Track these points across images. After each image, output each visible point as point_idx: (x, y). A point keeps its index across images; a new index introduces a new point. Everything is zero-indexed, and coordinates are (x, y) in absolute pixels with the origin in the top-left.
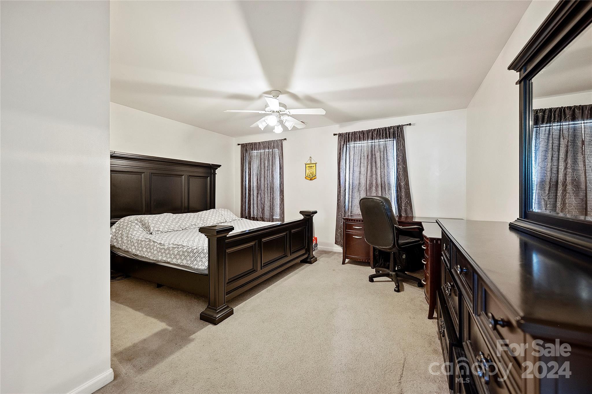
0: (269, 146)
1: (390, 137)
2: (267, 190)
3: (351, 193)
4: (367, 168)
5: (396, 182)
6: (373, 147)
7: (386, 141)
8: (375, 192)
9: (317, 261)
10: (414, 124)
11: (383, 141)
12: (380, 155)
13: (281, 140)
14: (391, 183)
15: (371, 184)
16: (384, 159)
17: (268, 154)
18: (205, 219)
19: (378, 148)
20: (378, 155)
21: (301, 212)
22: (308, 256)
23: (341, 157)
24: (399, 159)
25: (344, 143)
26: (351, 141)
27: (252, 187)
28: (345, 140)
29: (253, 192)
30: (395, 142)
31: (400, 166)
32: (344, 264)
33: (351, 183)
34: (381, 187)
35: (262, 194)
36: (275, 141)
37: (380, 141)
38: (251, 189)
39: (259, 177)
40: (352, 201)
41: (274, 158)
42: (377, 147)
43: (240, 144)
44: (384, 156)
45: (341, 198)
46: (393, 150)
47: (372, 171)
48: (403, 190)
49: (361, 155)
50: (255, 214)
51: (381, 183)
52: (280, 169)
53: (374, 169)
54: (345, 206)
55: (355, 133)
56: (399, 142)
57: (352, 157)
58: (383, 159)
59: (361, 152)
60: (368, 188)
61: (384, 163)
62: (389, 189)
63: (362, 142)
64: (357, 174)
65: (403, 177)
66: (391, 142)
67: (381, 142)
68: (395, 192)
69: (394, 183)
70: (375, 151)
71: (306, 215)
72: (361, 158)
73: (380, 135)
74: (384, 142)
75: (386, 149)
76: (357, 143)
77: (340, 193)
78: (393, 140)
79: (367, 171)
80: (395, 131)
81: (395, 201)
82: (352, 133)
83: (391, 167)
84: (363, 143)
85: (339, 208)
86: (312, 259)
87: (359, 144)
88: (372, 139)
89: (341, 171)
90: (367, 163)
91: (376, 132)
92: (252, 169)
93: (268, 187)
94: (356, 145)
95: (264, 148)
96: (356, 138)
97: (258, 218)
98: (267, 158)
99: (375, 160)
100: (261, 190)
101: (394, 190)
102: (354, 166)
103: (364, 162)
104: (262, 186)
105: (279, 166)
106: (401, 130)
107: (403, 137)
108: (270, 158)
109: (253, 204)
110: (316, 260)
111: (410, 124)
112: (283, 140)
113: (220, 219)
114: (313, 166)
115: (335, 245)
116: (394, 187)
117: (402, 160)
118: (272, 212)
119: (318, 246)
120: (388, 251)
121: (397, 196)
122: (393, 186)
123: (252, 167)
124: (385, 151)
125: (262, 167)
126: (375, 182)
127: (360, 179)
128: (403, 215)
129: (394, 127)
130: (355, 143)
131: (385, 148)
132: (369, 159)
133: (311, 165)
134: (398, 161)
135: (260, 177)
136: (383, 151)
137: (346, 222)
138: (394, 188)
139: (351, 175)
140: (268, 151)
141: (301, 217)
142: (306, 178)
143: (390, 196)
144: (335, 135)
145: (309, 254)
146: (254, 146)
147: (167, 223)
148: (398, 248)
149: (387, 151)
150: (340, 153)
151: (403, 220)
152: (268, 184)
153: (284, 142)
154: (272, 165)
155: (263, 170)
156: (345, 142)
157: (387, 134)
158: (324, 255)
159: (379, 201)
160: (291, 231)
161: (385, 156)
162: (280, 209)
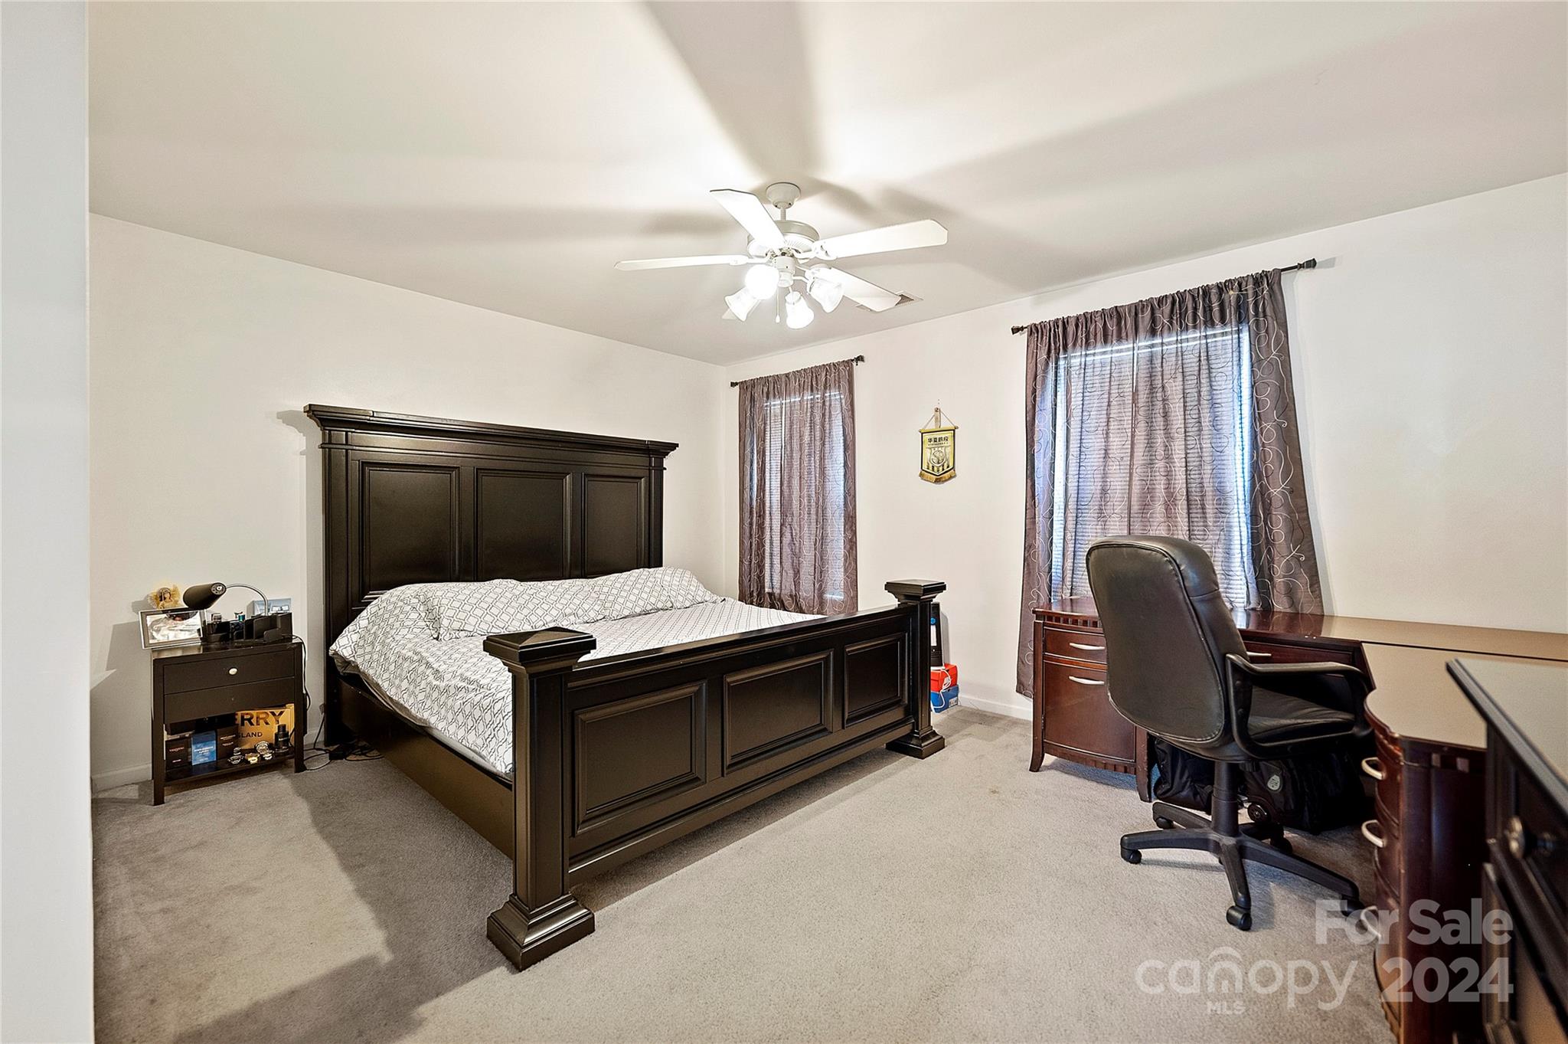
0: (814, 383)
1: (1223, 320)
2: (806, 515)
3: (1071, 526)
4: (1133, 436)
5: (1247, 484)
6: (1155, 362)
7: (1206, 337)
8: (1163, 520)
9: (944, 747)
10: (1330, 263)
11: (1194, 339)
12: (1184, 389)
13: (848, 364)
14: (1228, 489)
15: (1148, 492)
16: (1199, 400)
17: (811, 407)
18: (611, 598)
19: (1174, 363)
20: (1174, 388)
21: (890, 587)
22: (912, 731)
23: (1037, 402)
24: (1262, 397)
25: (1049, 357)
26: (1074, 345)
27: (767, 504)
28: (1053, 345)
29: (771, 519)
30: (1245, 336)
31: (1268, 426)
32: (1038, 771)
33: (1072, 491)
34: (1188, 505)
35: (796, 526)
36: (829, 365)
37: (1184, 337)
38: (764, 512)
39: (786, 477)
40: (1074, 552)
41: (827, 420)
42: (1171, 362)
43: (736, 384)
44: (1199, 392)
45: (1037, 541)
46: (1235, 367)
47: (1150, 445)
48: (1279, 517)
49: (1109, 394)
50: (776, 584)
51: (1187, 488)
52: (844, 452)
53: (1159, 439)
54: (1051, 568)
55: (1088, 318)
56: (1263, 333)
57: (1076, 401)
58: (1196, 403)
59: (1110, 382)
60: (1135, 507)
61: (1200, 417)
62: (1222, 510)
63: (1115, 348)
64: (1094, 459)
65: (1277, 464)
66: (1230, 337)
67: (1187, 340)
68: (1243, 519)
69: (1241, 489)
70: (1162, 375)
71: (908, 597)
72: (1109, 402)
73: (1183, 315)
74: (1198, 342)
75: (1209, 364)
76: (1097, 351)
77: (1034, 523)
78: (1239, 332)
79: (1132, 448)
80: (1246, 296)
81: (1245, 554)
82: (1077, 318)
83: (1226, 430)
84: (1118, 351)
85: (1029, 573)
86: (923, 742)
87: (1103, 357)
88: (1153, 332)
89: (1036, 451)
90: (1134, 418)
91: (1167, 309)
92: (768, 453)
93: (809, 506)
94: (1092, 358)
95: (801, 389)
96: (1092, 336)
97: (782, 596)
98: (809, 419)
99: (1164, 408)
100: (793, 513)
101: (1242, 515)
102: (1084, 434)
103: (1123, 414)
104: (795, 503)
105: (842, 441)
106: (1271, 289)
107: (1280, 315)
108: (818, 420)
109: (771, 555)
110: (940, 745)
111: (1311, 264)
112: (852, 360)
113: (653, 600)
114: (946, 439)
115: (1018, 694)
116: (1241, 502)
117: (1275, 402)
118: (821, 581)
119: (959, 695)
120: (1203, 753)
121: (1254, 537)
122: (1238, 499)
123: (768, 448)
124: (1204, 372)
125: (796, 447)
126: (1162, 486)
127: (1105, 476)
128: (1278, 607)
129: (1240, 283)
130: (1088, 352)
131: (1204, 362)
132: (1140, 405)
133: (939, 436)
134: (1256, 404)
135: (790, 477)
136: (1196, 373)
137: (1044, 624)
138: (1242, 506)
139: (1073, 461)
140: (809, 398)
141: (891, 602)
142: (921, 475)
143: (1223, 537)
144: (1015, 330)
145: (916, 725)
146: (773, 386)
147: (490, 607)
148: (1243, 749)
149: (1210, 373)
150: (1034, 391)
151: (1278, 629)
152: (809, 496)
153: (858, 369)
154: (823, 440)
155: (796, 456)
156: (1053, 351)
157: (1211, 310)
158: (976, 728)
159: (1159, 555)
160: (844, 649)
161: (1205, 389)
162: (846, 571)
